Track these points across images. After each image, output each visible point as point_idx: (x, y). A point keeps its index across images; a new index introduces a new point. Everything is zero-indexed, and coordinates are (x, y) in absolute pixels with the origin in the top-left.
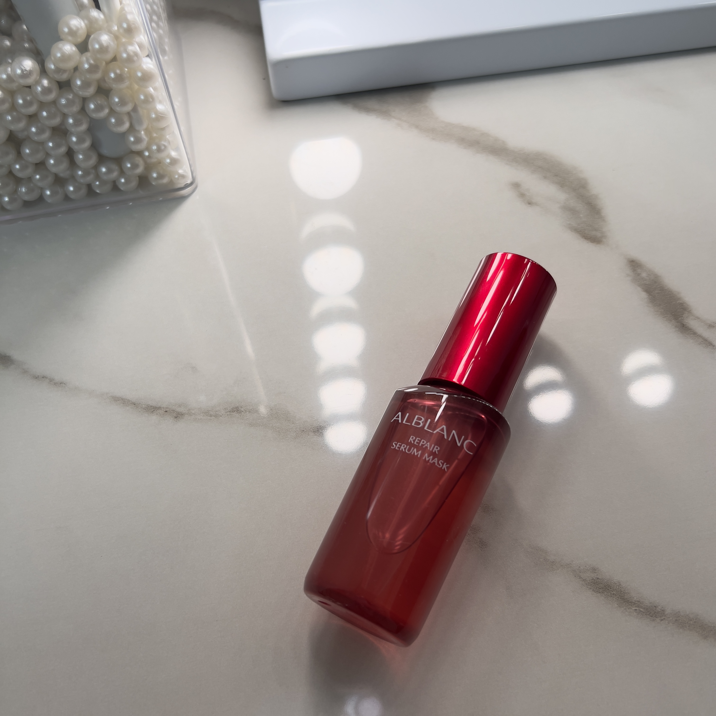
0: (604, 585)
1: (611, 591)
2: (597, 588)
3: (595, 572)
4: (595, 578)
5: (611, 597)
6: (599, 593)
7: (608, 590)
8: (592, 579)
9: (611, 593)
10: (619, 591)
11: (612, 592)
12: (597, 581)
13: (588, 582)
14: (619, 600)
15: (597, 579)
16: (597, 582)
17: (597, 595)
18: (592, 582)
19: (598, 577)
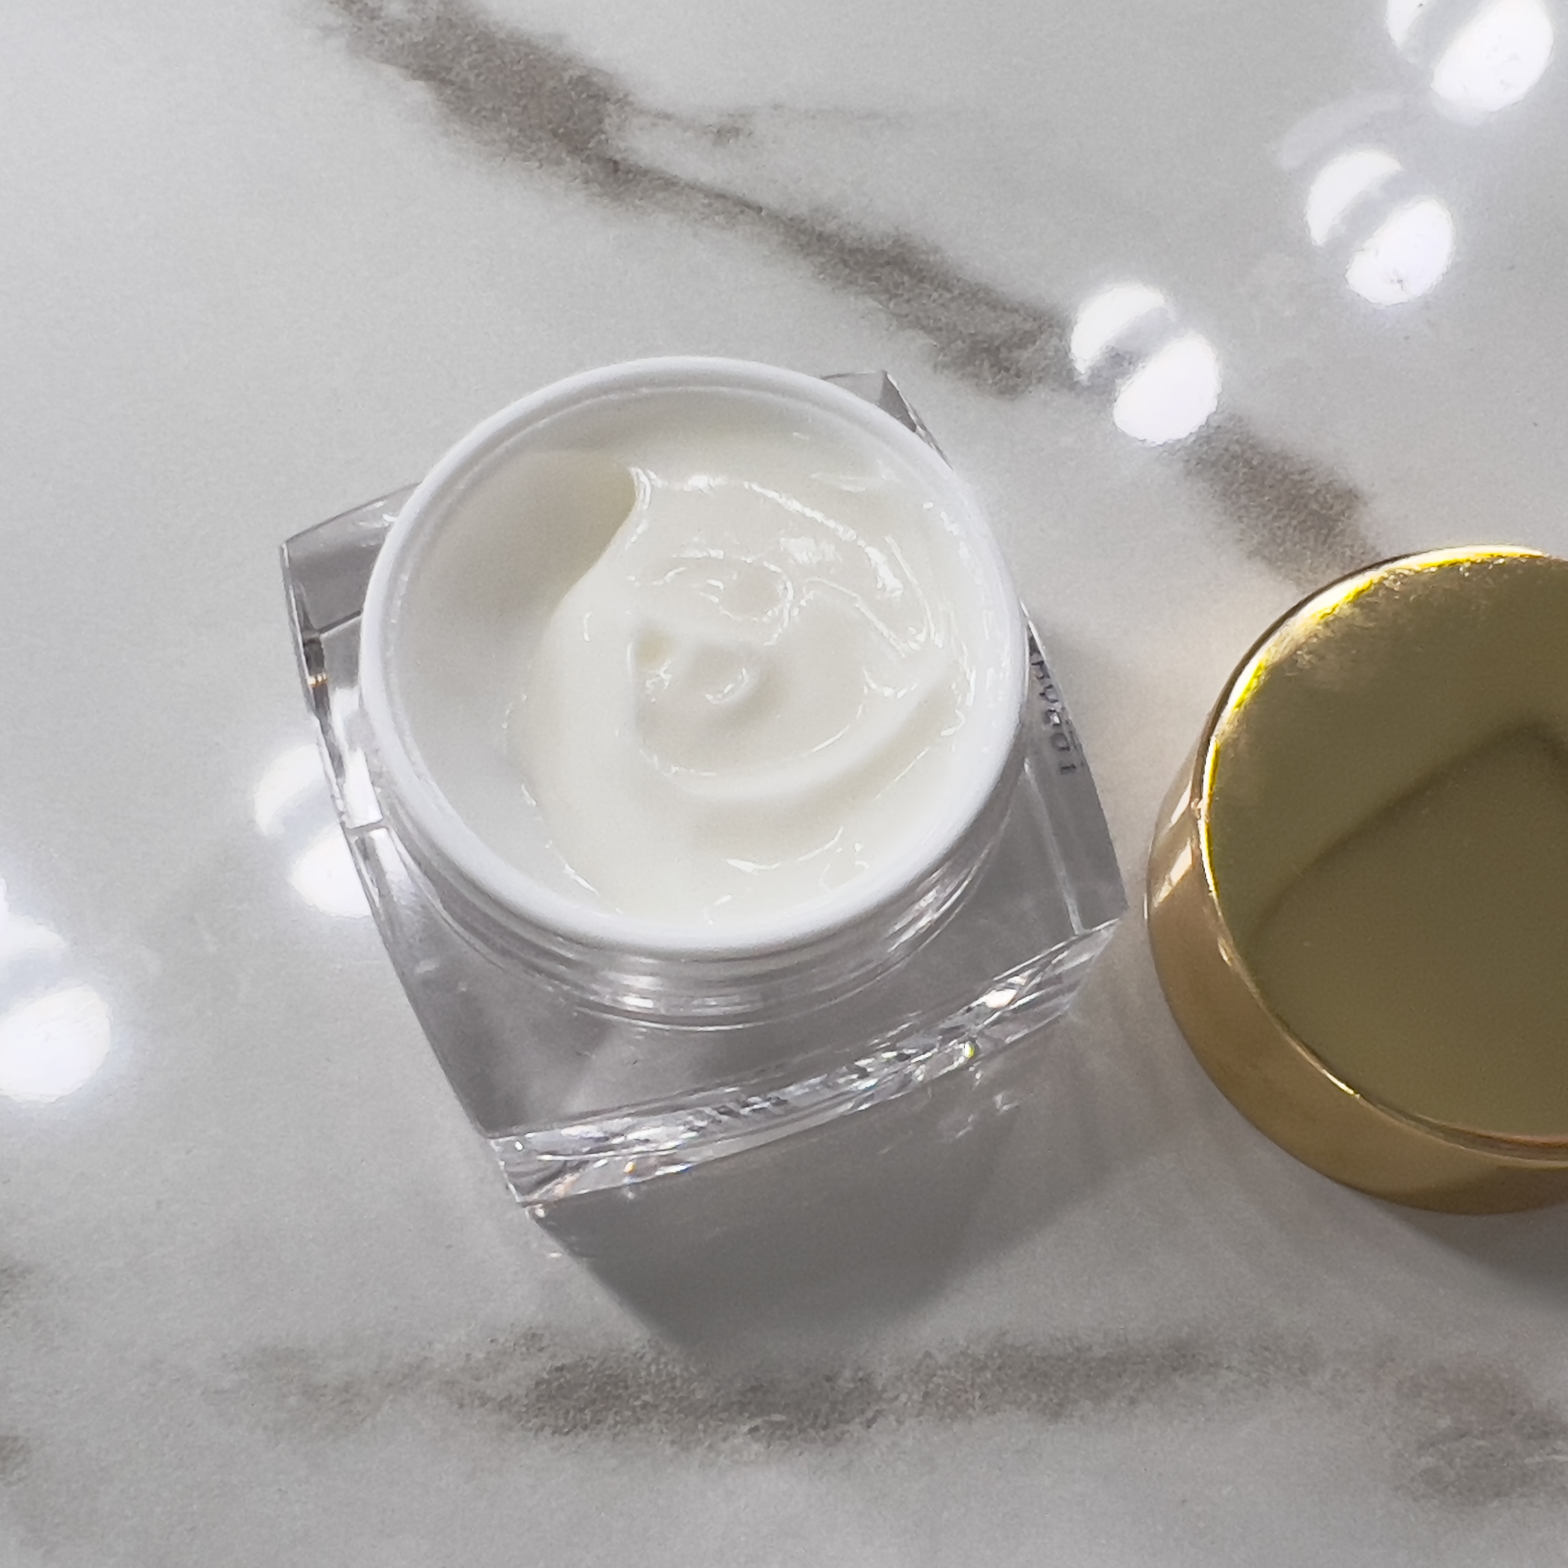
0: (594, 1385)
1: (630, 1396)
2: (567, 1412)
3: (541, 1350)
4: (549, 1373)
5: (639, 1421)
6: (585, 1428)
7: (619, 1397)
8: (538, 1384)
9: (634, 1409)
10: (664, 1383)
11: (638, 1398)
12: (562, 1380)
13: (525, 1406)
14: (677, 1417)
15: (558, 1374)
16: (560, 1386)
17: (580, 1441)
18: (538, 1399)
19: (559, 1364)
